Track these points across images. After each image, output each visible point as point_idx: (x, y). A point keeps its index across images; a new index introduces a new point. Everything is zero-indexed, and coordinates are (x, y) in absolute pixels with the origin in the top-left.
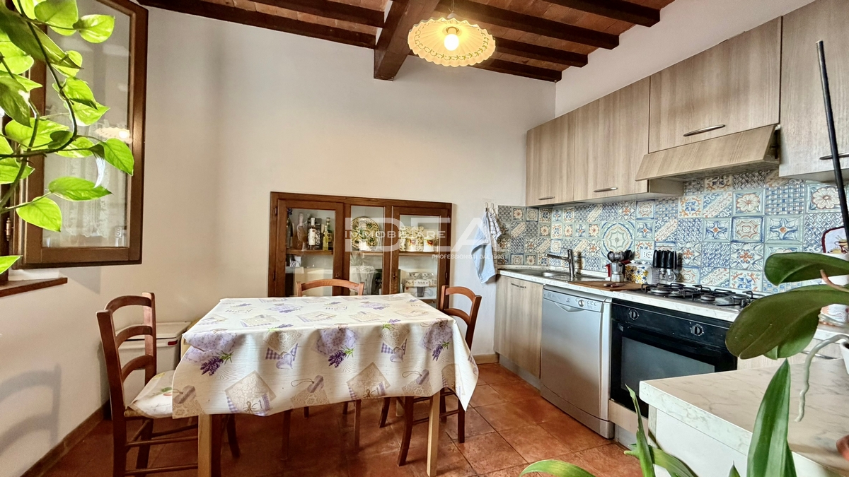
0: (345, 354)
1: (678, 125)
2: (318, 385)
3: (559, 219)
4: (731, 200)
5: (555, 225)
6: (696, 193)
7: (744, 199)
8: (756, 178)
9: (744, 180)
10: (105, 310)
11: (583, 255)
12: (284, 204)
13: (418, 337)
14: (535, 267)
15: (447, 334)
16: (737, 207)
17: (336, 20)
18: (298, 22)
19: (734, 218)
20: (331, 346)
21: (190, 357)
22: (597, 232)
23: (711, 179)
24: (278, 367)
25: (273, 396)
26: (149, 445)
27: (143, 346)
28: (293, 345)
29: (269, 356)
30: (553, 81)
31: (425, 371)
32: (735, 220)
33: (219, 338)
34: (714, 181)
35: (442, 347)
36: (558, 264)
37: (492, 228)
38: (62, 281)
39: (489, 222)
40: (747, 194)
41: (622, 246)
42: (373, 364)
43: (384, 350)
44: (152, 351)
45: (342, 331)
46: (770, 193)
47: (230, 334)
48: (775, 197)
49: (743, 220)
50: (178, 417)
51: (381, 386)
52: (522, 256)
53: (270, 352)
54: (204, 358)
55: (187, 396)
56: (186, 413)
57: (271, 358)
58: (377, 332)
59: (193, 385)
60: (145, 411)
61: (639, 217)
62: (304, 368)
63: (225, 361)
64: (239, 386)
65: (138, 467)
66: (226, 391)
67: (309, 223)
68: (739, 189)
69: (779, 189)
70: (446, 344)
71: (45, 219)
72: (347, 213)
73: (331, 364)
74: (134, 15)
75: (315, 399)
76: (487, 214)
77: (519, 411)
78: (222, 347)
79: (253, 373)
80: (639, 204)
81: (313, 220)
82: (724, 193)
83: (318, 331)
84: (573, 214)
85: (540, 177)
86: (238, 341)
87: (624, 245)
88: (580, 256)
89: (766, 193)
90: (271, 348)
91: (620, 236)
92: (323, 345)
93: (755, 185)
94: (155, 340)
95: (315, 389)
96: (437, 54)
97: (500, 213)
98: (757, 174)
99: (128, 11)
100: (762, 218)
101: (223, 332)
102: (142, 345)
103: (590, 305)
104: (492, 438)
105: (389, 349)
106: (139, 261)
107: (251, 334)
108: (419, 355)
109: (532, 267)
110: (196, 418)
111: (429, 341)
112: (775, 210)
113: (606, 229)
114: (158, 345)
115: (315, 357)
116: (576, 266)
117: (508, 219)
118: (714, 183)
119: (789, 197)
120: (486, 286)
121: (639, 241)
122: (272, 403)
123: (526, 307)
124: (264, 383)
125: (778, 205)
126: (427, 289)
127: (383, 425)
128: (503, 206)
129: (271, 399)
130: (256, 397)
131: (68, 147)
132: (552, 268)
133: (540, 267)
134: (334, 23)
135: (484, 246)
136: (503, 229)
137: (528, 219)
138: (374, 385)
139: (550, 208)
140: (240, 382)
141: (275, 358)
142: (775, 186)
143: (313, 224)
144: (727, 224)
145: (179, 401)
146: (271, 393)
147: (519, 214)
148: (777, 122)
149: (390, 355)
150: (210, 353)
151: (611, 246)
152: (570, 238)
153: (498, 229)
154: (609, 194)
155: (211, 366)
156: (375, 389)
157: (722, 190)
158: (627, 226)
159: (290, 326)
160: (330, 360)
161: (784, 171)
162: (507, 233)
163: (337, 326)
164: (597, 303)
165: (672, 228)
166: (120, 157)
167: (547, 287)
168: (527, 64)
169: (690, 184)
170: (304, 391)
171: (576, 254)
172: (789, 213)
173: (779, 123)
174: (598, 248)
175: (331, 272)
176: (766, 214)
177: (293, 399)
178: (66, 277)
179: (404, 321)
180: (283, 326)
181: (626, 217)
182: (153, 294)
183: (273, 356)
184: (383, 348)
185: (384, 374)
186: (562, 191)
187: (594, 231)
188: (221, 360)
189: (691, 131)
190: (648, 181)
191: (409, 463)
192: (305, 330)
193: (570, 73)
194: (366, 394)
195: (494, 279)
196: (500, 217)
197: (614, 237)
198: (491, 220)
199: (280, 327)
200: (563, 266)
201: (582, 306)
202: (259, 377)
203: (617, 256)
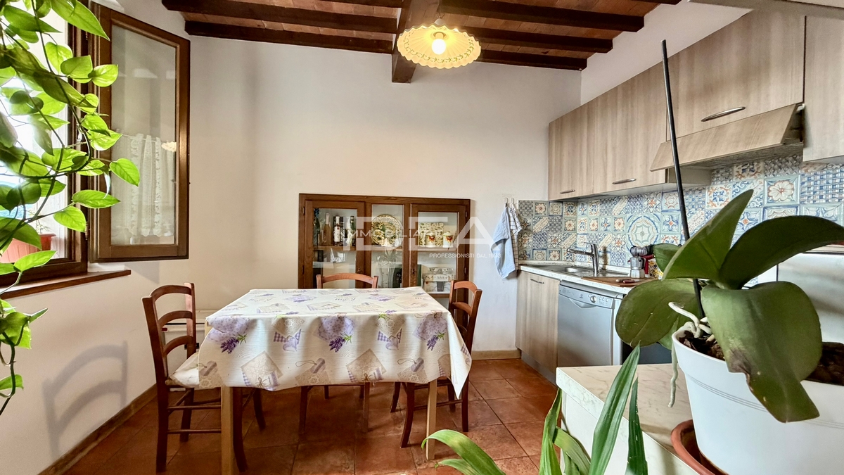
0: (344, 340)
1: (696, 110)
2: (320, 367)
3: (585, 212)
4: (762, 188)
5: (581, 219)
6: (724, 182)
7: (776, 187)
8: (790, 164)
9: (776, 166)
10: (149, 296)
11: (608, 250)
12: (312, 205)
13: (412, 327)
14: (559, 262)
15: (441, 325)
16: (768, 196)
17: (354, 31)
18: (320, 36)
19: (765, 208)
20: (331, 332)
21: (212, 336)
22: (622, 225)
23: (741, 166)
24: (284, 349)
25: (281, 375)
26: (191, 409)
27: (186, 329)
28: (297, 330)
29: (277, 339)
30: (578, 70)
31: (419, 359)
32: (766, 211)
33: (235, 321)
34: (744, 168)
35: (437, 338)
36: (583, 259)
37: (512, 223)
38: (127, 273)
39: (509, 217)
40: (779, 181)
41: (647, 241)
42: (370, 350)
43: (380, 337)
44: (192, 332)
45: (341, 319)
46: (806, 179)
47: (244, 318)
48: (812, 183)
49: (775, 210)
50: (204, 387)
51: (378, 371)
52: (544, 251)
53: (277, 335)
54: (223, 338)
55: (211, 369)
56: (211, 384)
57: (278, 341)
58: (373, 321)
59: (215, 361)
60: (181, 381)
61: (664, 209)
62: (307, 351)
63: (240, 341)
64: (252, 363)
65: (183, 428)
66: (242, 367)
67: (335, 221)
68: (771, 176)
69: (816, 174)
70: (442, 335)
71: (74, 222)
72: (368, 210)
73: (332, 349)
74: (178, 46)
75: (318, 379)
76: (507, 209)
77: (531, 406)
78: (237, 329)
79: (263, 353)
80: (665, 195)
81: (338, 218)
82: (754, 181)
83: (319, 319)
84: (599, 207)
85: (561, 169)
86: (250, 325)
87: (650, 239)
88: (605, 251)
89: (801, 179)
90: (279, 332)
91: (645, 230)
92: (324, 331)
93: (788, 171)
94: (195, 324)
95: (317, 370)
96: (430, 58)
97: (521, 208)
98: (791, 159)
99: (174, 44)
100: (797, 207)
101: (238, 317)
102: (184, 328)
103: (601, 301)
104: (497, 430)
105: (385, 337)
106: (186, 257)
107: (262, 319)
108: (413, 342)
109: (556, 262)
110: (218, 389)
111: (423, 332)
112: (812, 198)
113: (631, 223)
114: (197, 329)
115: (317, 342)
116: (601, 261)
117: (530, 212)
118: (744, 170)
119: (828, 183)
120: (507, 282)
121: (665, 234)
122: (279, 380)
123: (544, 303)
124: (272, 362)
125: (815, 192)
126: (447, 284)
127: (394, 410)
128: (524, 201)
129: (279, 377)
130: (266, 374)
131: (85, 168)
132: (578, 264)
133: (565, 263)
134: (352, 33)
135: (505, 240)
136: (523, 224)
137: (551, 214)
138: (371, 370)
139: (576, 201)
140: (253, 360)
141: (282, 341)
142: (812, 172)
143: (338, 222)
144: (758, 215)
145: (205, 373)
146: (279, 371)
147: (541, 209)
148: (801, 101)
149: (386, 343)
150: (228, 334)
151: (636, 240)
152: (595, 232)
153: (518, 225)
154: (628, 185)
155: (229, 345)
156: (372, 373)
157: (753, 177)
158: (652, 219)
159: (296, 313)
160: (330, 345)
161: (808, 156)
162: (529, 228)
163: (336, 315)
164: (608, 299)
165: (699, 220)
166: (128, 173)
167: (564, 284)
168: (547, 54)
169: (718, 172)
170: (308, 371)
171: (600, 249)
172: (827, 201)
173: (803, 102)
174: (623, 243)
175: (354, 267)
176: (801, 202)
177: (297, 378)
178: (129, 269)
179: (399, 313)
180: (291, 313)
181: (651, 210)
182: (193, 285)
183: (280, 339)
184: (379, 336)
185: (380, 359)
186: (582, 185)
187: (619, 224)
188: (237, 341)
189: (709, 115)
190: (667, 170)
191: (410, 446)
192: (308, 317)
193: (595, 60)
194: (364, 377)
195: (515, 275)
196: (521, 213)
197: (640, 230)
198: (511, 215)
199: (287, 314)
200: (587, 262)
201: (594, 302)
202: (269, 357)
203: (639, 251)
